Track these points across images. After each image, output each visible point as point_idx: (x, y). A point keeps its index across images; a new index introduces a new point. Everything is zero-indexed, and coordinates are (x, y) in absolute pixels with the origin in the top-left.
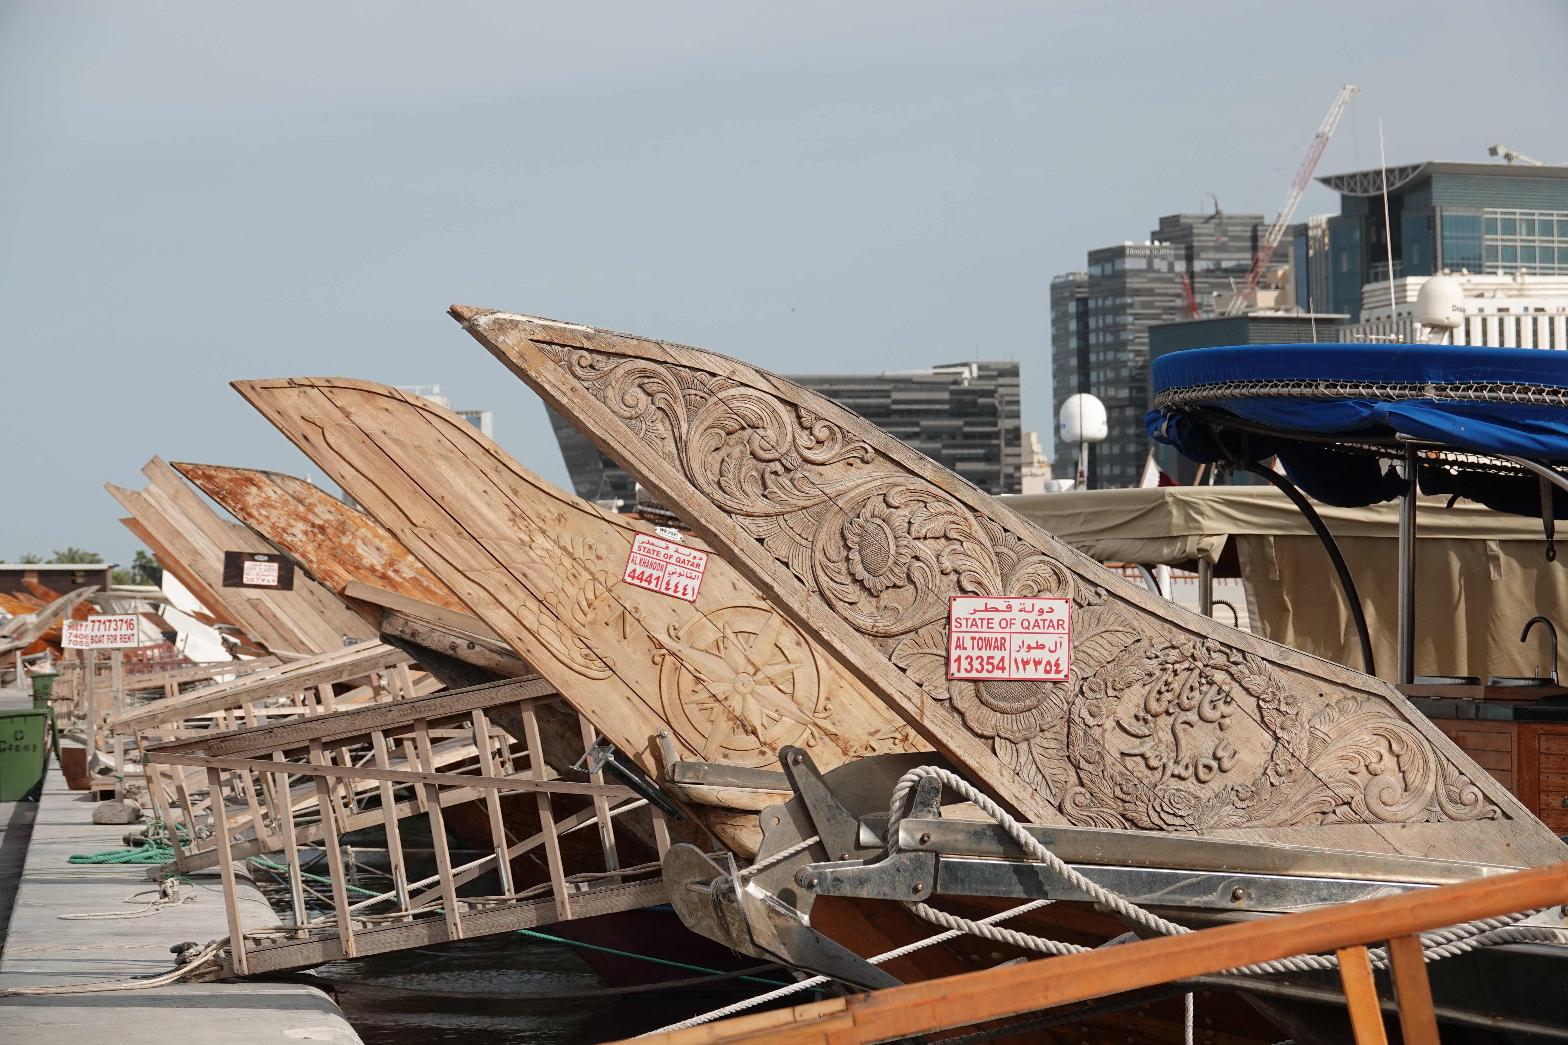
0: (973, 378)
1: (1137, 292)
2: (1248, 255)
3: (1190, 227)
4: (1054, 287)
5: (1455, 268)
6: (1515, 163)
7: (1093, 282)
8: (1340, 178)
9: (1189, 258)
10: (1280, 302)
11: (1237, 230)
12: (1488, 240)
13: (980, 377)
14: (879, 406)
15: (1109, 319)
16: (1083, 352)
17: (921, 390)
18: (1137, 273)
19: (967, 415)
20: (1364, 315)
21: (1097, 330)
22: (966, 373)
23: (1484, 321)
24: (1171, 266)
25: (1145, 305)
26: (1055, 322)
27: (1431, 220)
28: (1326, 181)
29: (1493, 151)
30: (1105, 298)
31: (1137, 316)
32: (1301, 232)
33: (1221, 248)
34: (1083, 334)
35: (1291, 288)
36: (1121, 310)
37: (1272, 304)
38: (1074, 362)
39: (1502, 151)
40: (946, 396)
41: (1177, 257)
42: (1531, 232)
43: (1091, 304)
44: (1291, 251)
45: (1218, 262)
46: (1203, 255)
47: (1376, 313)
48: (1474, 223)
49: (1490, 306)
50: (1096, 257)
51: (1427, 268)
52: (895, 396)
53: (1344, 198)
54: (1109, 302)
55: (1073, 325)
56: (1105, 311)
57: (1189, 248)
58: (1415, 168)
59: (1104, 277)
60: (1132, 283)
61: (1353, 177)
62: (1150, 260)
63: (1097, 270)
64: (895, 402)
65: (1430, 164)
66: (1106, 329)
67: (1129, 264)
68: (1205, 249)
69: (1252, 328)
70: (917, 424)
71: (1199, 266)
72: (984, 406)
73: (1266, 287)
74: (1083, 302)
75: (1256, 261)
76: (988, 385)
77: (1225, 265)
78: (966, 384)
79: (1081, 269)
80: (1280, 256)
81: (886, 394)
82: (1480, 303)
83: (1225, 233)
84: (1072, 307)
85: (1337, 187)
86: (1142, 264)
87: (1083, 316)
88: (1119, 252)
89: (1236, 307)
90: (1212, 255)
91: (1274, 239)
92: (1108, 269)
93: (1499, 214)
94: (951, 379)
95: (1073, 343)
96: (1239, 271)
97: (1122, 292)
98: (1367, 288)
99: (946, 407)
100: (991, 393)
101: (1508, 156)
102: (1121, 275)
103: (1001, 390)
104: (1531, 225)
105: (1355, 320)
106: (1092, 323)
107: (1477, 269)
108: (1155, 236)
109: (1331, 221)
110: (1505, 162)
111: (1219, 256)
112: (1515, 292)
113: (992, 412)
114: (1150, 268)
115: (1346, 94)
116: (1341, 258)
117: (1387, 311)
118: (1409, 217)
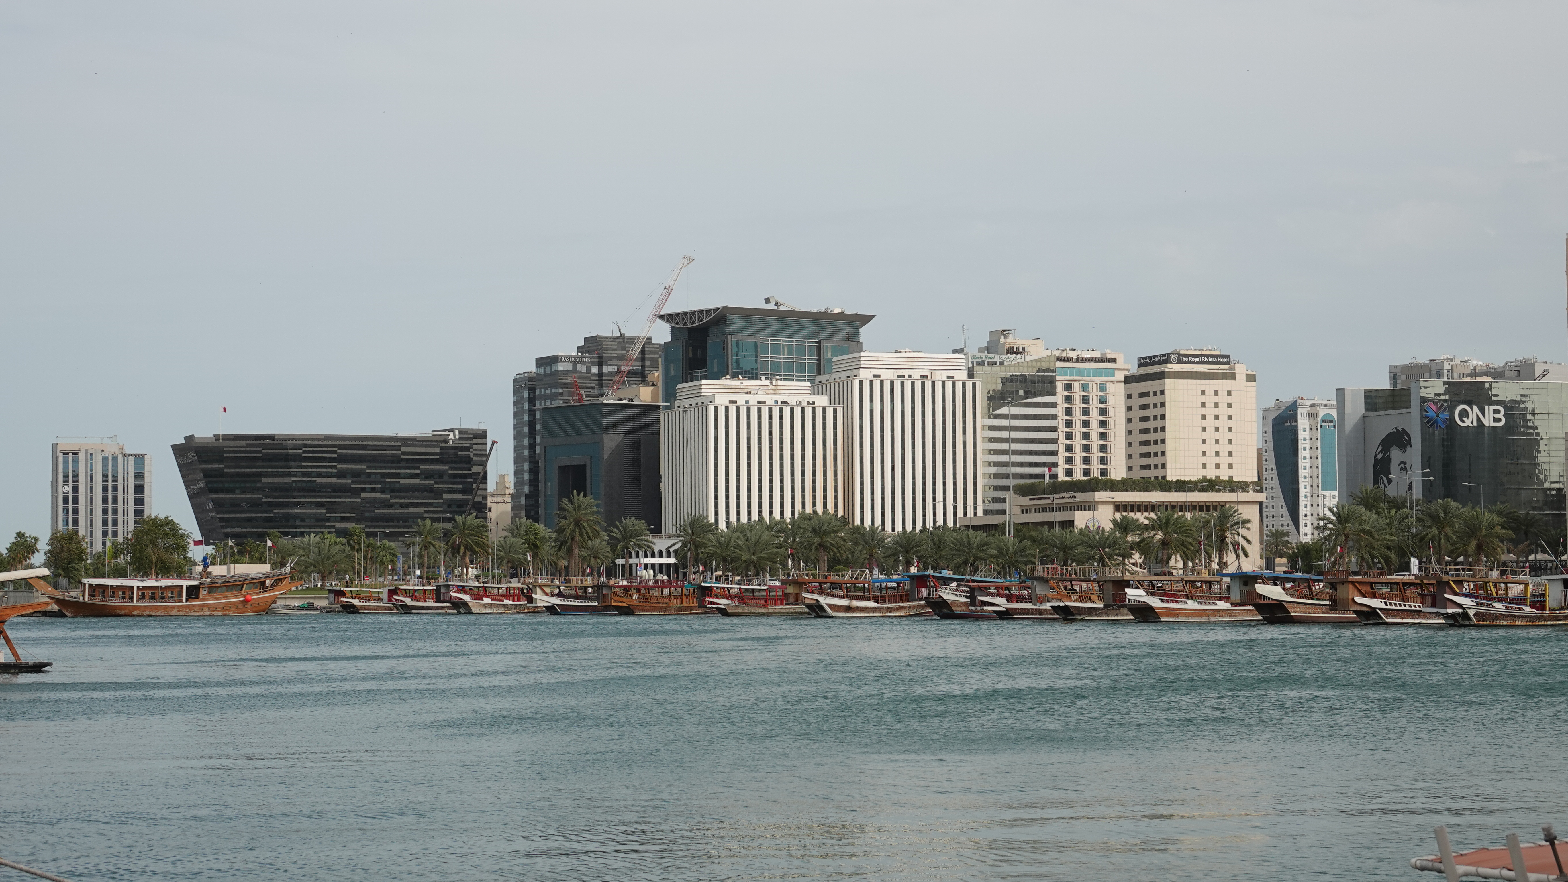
0: (456, 439)
1: (566, 385)
3: (603, 344)
4: (515, 380)
5: (736, 374)
6: (782, 308)
7: (539, 378)
8: (670, 315)
9: (600, 365)
12: (762, 357)
13: (460, 438)
14: (393, 456)
16: (532, 424)
17: (421, 446)
18: (566, 373)
19: (452, 463)
20: (678, 403)
22: (452, 436)
23: (749, 409)
24: (588, 369)
25: (571, 394)
26: (515, 404)
27: (725, 345)
28: (662, 317)
29: (768, 300)
30: (545, 389)
33: (620, 358)
34: (532, 411)
35: (660, 384)
36: (554, 396)
38: (526, 429)
40: (437, 450)
41: (593, 363)
42: (790, 352)
43: (537, 391)
45: (619, 367)
46: (609, 362)
47: (684, 402)
48: (755, 345)
49: (753, 400)
50: (540, 362)
51: (718, 374)
52: (403, 449)
53: (672, 327)
54: (548, 392)
55: (526, 406)
56: (546, 397)
57: (601, 358)
58: (715, 310)
59: (545, 375)
60: (563, 379)
61: (678, 314)
62: (575, 364)
63: (541, 370)
64: (404, 453)
65: (726, 308)
67: (561, 367)
68: (611, 358)
69: (605, 411)
70: (418, 468)
71: (606, 369)
72: (462, 457)
73: (648, 384)
74: (532, 390)
76: (466, 444)
77: (623, 369)
78: (451, 442)
79: (532, 368)
81: (398, 448)
82: (747, 397)
83: (625, 348)
84: (526, 393)
85: (668, 321)
86: (569, 367)
87: (532, 400)
88: (555, 359)
90: (615, 362)
92: (548, 370)
93: (769, 340)
94: (442, 439)
95: (526, 418)
96: (632, 373)
97: (557, 385)
98: (679, 386)
99: (438, 457)
100: (467, 449)
101: (777, 304)
102: (557, 373)
103: (475, 447)
104: (790, 347)
105: (674, 405)
106: (538, 404)
107: (752, 375)
108: (580, 349)
109: (668, 342)
110: (775, 308)
111: (619, 363)
112: (771, 391)
113: (468, 461)
114: (575, 370)
116: (672, 366)
117: (690, 401)
118: (712, 341)
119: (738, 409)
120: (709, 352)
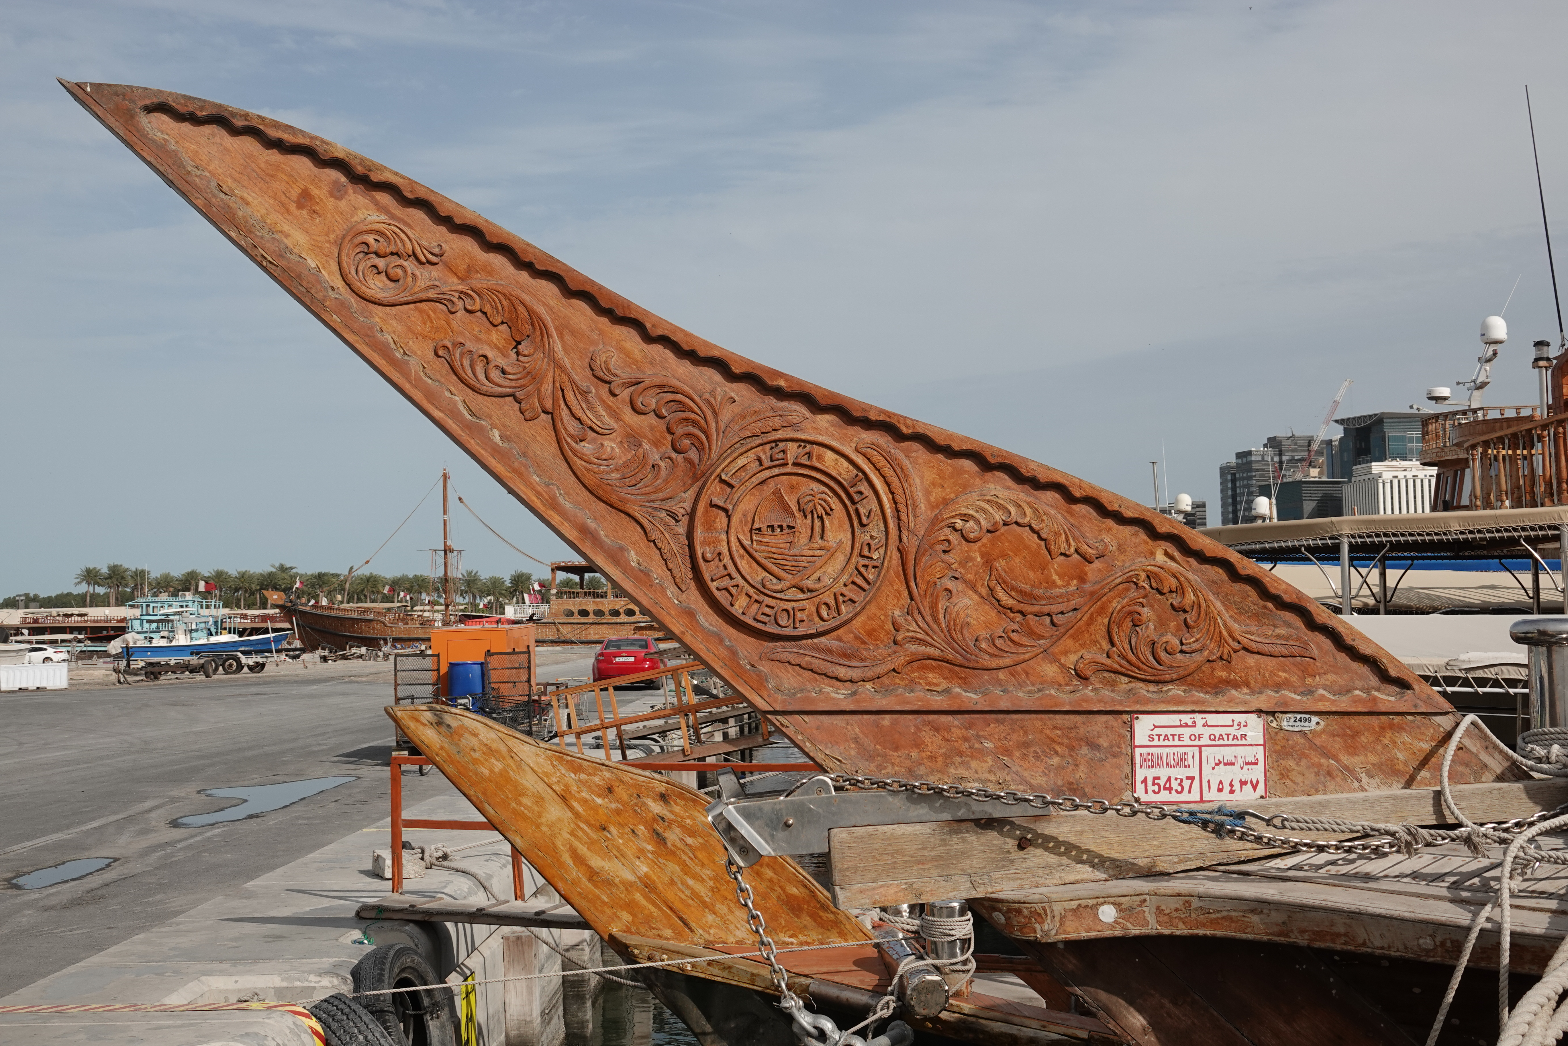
1: (1257, 470)
2: (1306, 453)
3: (1281, 442)
4: (1221, 468)
5: (1394, 458)
6: (1421, 412)
7: (1238, 466)
8: (1343, 420)
9: (1280, 455)
10: (1321, 473)
11: (1301, 443)
12: (1409, 445)
15: (1245, 482)
16: (1234, 497)
18: (1257, 462)
20: (1353, 479)
21: (1240, 487)
23: (1407, 481)
24: (1272, 459)
25: (1261, 476)
26: (1221, 484)
27: (1383, 439)
28: (1337, 421)
29: (1411, 407)
30: (1243, 473)
31: (1258, 481)
32: (1329, 443)
33: (1294, 451)
34: (1234, 489)
35: (1325, 467)
36: (1250, 478)
37: (1317, 475)
38: (1230, 501)
39: (1415, 407)
41: (1275, 455)
43: (1237, 476)
44: (1325, 451)
45: (1293, 456)
46: (1286, 454)
47: (1359, 478)
48: (1404, 438)
49: (1409, 475)
50: (1239, 456)
51: (1382, 459)
53: (1345, 429)
54: (1245, 475)
55: (1230, 485)
56: (1243, 479)
57: (1280, 451)
58: (1376, 415)
59: (1243, 464)
60: (1255, 466)
61: (1348, 419)
62: (1263, 456)
63: (1240, 461)
65: (1382, 413)
66: (1244, 486)
67: (1253, 458)
68: (1288, 451)
69: (1304, 486)
71: (1285, 458)
73: (1315, 467)
74: (1234, 475)
75: (1310, 455)
76: (1196, 511)
77: (1296, 458)
79: (1233, 460)
80: (1319, 453)
82: (1405, 473)
83: (1296, 444)
84: (1229, 477)
85: (1342, 424)
86: (1260, 458)
87: (1234, 481)
88: (1249, 453)
89: (1299, 476)
90: (1290, 454)
91: (1315, 447)
92: (1245, 460)
93: (1414, 434)
95: (1230, 493)
96: (1301, 460)
97: (1251, 470)
98: (1354, 467)
100: (1197, 514)
101: (1418, 409)
102: (1250, 462)
103: (1201, 513)
105: (1350, 481)
106: (1238, 484)
107: (1404, 458)
108: (1265, 446)
109: (1341, 439)
110: (1417, 412)
111: (1293, 454)
114: (1263, 460)
115: (1347, 383)
116: (1345, 455)
117: (1364, 477)
118: (1373, 437)
119: (1399, 481)
120: (1372, 444)
